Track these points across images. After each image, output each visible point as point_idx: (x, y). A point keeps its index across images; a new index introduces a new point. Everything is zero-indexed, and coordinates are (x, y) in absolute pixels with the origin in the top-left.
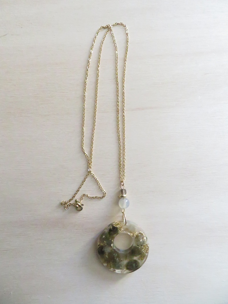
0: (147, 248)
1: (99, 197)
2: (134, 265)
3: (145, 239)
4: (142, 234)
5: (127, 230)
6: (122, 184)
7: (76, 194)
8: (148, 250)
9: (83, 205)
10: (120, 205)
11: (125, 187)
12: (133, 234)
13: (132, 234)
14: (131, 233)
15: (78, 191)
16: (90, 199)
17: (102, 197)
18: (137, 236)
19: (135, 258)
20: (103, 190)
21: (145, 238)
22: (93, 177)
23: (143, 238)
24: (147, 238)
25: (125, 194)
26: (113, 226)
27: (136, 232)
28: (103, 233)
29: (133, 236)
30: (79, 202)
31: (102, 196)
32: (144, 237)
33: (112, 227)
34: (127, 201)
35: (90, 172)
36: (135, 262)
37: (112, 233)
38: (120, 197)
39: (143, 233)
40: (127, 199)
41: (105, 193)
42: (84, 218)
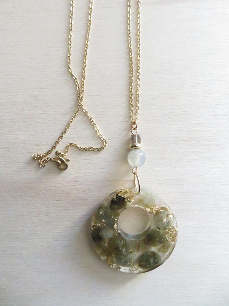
0: (174, 234)
1: (96, 148)
2: (152, 260)
3: (171, 218)
4: (166, 209)
5: (140, 201)
6: (134, 126)
7: (57, 142)
8: (176, 236)
9: (68, 161)
10: (130, 161)
11: (139, 131)
12: (151, 209)
13: (148, 209)
14: (148, 207)
15: (61, 137)
16: (80, 152)
17: (101, 149)
18: (158, 213)
19: (153, 249)
20: (102, 137)
21: (171, 216)
22: (86, 114)
23: (167, 216)
24: (174, 216)
25: (139, 142)
26: (117, 195)
27: (156, 206)
28: (100, 207)
29: (150, 213)
30: (62, 155)
31: (100, 147)
32: (170, 214)
33: (115, 197)
34: (141, 154)
35: (81, 107)
36: (154, 255)
37: (116, 207)
38: (130, 147)
39: (168, 208)
40: (141, 151)
41: (106, 142)
42: (71, 183)
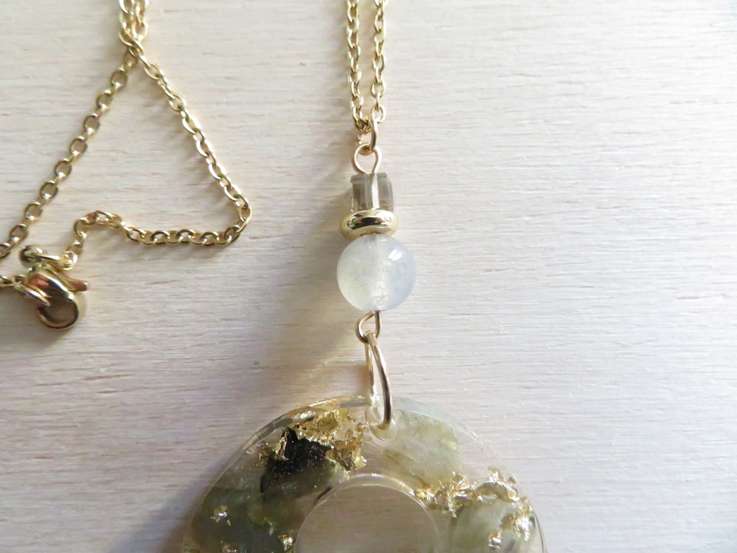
1: (203, 231)
3: (522, 531)
4: (502, 494)
5: (392, 460)
6: (365, 139)
7: (34, 209)
9: (79, 287)
10: (346, 286)
11: (383, 160)
12: (442, 494)
13: (430, 495)
14: (425, 485)
15: (50, 188)
16: (137, 249)
17: (224, 236)
18: (466, 506)
20: (229, 187)
21: (524, 522)
22: (156, 88)
23: (508, 521)
24: (532, 519)
25: (385, 205)
26: (292, 435)
27: (458, 478)
29: (432, 506)
30: (58, 269)
31: (223, 230)
32: (518, 515)
34: (396, 255)
35: (137, 59)
37: (287, 487)
38: (347, 228)
39: (508, 487)
40: (395, 245)
41: (246, 208)
42: (98, 381)
